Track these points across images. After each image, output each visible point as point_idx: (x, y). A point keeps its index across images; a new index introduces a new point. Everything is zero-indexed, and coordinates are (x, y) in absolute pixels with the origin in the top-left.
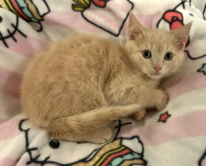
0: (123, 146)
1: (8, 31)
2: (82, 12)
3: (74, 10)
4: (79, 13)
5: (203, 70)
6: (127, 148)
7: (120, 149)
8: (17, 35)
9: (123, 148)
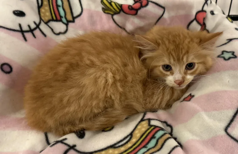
0: (152, 126)
1: (29, 26)
2: (112, 15)
3: (104, 12)
4: (110, 16)
5: (223, 56)
6: (156, 127)
7: (150, 130)
8: (37, 32)
9: (152, 128)
